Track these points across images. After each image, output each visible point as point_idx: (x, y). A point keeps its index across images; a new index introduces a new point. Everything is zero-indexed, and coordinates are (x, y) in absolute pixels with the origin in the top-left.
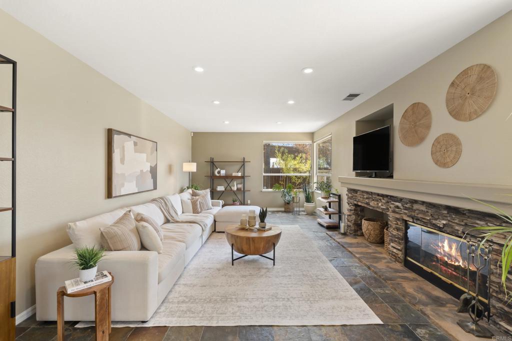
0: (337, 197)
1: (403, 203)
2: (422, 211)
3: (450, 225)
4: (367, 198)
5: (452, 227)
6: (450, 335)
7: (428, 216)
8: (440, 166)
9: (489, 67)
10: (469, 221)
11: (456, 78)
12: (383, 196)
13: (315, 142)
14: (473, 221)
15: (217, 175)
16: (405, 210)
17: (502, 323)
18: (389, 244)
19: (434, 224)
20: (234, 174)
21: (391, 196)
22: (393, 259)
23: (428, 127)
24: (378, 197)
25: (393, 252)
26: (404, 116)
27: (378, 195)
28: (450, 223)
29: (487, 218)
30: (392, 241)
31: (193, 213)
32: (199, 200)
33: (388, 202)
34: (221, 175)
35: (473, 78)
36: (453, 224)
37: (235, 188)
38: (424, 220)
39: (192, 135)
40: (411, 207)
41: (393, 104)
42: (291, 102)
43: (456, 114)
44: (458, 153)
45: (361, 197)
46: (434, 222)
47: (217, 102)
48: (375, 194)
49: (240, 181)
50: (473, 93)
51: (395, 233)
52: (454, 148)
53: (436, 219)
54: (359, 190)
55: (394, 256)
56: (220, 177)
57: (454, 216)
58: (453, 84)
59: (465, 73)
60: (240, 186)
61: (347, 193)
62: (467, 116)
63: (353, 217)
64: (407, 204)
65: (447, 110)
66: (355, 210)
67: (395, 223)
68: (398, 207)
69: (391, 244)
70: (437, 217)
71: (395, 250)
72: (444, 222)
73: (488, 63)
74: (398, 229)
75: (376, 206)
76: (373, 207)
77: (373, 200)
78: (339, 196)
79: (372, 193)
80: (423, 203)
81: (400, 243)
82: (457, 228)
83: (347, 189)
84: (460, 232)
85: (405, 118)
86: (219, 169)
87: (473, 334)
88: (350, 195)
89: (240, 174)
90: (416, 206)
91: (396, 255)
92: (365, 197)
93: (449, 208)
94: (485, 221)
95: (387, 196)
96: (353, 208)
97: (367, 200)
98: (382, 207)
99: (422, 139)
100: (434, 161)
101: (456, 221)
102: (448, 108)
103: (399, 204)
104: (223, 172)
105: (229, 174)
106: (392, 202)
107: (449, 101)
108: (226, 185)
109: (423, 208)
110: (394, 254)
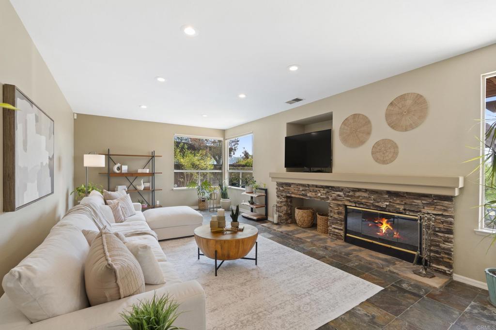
0: (264, 191)
1: (344, 192)
2: (364, 197)
3: (392, 205)
4: (303, 190)
5: (393, 206)
6: (420, 282)
7: (372, 200)
8: (379, 163)
9: (421, 96)
10: (408, 201)
11: (395, 100)
12: (322, 187)
13: (226, 139)
14: (411, 201)
15: (117, 172)
16: (347, 197)
17: (434, 265)
18: (331, 226)
19: (377, 206)
20: (140, 171)
21: (332, 187)
22: (334, 238)
23: (369, 133)
24: (317, 189)
25: (335, 232)
26: (344, 123)
27: (317, 186)
28: (391, 204)
29: (423, 198)
30: (333, 223)
31: (116, 222)
32: (120, 204)
33: (328, 192)
34: (123, 172)
35: (409, 102)
36: (394, 204)
37: (142, 188)
38: (368, 204)
39: (76, 118)
40: (353, 195)
41: (332, 112)
42: (242, 96)
43: (393, 126)
44: (396, 154)
45: (295, 190)
46: (377, 204)
47: (161, 80)
48: (313, 186)
49: (146, 178)
50: (409, 112)
51: (336, 216)
52: (392, 150)
53: (378, 202)
54: (293, 184)
55: (336, 235)
56: (122, 175)
57: (395, 199)
58: (391, 104)
59: (402, 98)
60: (148, 185)
61: (276, 186)
62: (404, 127)
63: (285, 208)
64: (349, 192)
65: (386, 122)
66: (286, 201)
67: (337, 208)
68: (339, 196)
69: (333, 226)
70: (379, 200)
71: (337, 231)
72: (388, 204)
73: (421, 93)
74: (339, 213)
75: (315, 196)
76: (310, 197)
77: (311, 192)
78: (266, 190)
79: (309, 186)
80: (366, 190)
81: (341, 224)
82: (398, 206)
83: (276, 184)
84: (401, 210)
85: (345, 125)
86: (119, 165)
87: (428, 277)
88: (281, 188)
89: (147, 171)
90: (357, 194)
91: (338, 234)
92: (301, 189)
93: (389, 193)
94: (420, 200)
95: (327, 187)
96: (284, 200)
97: (302, 192)
98: (322, 197)
99: (362, 143)
100: (374, 159)
101: (397, 202)
102: (387, 121)
103: (341, 194)
104: (125, 168)
105: (133, 169)
106: (333, 192)
107: (388, 116)
108: (129, 184)
109: (366, 195)
110: (336, 233)
